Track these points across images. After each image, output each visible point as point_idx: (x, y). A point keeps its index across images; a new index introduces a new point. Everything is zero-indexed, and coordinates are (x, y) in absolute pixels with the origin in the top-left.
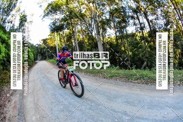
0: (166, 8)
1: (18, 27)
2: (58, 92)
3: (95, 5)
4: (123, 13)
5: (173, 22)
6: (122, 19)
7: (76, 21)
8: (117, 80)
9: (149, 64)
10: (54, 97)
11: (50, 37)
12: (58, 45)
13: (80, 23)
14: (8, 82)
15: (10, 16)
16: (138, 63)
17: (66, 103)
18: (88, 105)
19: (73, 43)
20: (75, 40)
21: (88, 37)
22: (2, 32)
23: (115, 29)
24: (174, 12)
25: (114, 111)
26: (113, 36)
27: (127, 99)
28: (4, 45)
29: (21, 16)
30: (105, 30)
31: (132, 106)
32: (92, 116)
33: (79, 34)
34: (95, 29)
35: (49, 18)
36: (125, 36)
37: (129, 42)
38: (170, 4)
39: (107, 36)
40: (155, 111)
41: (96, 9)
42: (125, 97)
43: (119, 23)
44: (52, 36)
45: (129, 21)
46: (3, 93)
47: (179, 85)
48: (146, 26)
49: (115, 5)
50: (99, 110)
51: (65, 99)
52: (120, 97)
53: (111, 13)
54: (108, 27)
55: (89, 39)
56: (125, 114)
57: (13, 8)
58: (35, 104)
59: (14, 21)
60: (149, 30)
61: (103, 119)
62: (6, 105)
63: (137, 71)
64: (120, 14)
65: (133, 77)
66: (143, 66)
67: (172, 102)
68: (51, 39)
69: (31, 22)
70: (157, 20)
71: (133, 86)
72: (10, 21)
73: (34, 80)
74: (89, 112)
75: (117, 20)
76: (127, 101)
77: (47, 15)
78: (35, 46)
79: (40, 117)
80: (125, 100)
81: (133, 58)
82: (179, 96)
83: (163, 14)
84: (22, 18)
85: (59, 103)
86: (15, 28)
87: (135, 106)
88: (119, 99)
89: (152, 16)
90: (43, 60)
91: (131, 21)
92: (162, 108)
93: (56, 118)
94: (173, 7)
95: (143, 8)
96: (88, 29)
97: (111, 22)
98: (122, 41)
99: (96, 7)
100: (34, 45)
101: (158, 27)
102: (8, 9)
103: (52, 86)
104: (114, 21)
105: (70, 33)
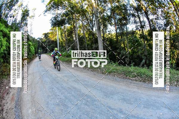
0: (166, 9)
1: (20, 21)
2: (55, 85)
3: (96, 2)
4: (124, 11)
5: (173, 23)
6: (123, 16)
7: (77, 17)
8: (115, 76)
9: (147, 62)
10: (51, 90)
11: (51, 31)
12: (59, 39)
13: (82, 18)
14: (8, 75)
15: (12, 11)
16: (137, 60)
17: (62, 97)
18: (84, 101)
19: (74, 38)
20: (76, 35)
21: (88, 33)
22: (4, 26)
23: (116, 26)
24: (174, 14)
25: (110, 108)
26: (114, 33)
27: (124, 96)
28: (6, 39)
29: (24, 10)
30: (105, 26)
31: (128, 103)
32: (87, 112)
33: (80, 29)
34: (96, 25)
35: (51, 12)
36: (125, 33)
37: (129, 39)
38: (171, 6)
39: (108, 33)
40: (151, 110)
41: (98, 5)
42: (122, 94)
43: (120, 20)
44: (53, 31)
45: (130, 19)
46: (3, 86)
47: (176, 86)
48: (146, 24)
49: (117, 2)
50: (94, 106)
51: (61, 93)
52: (116, 94)
53: (113, 10)
54: (109, 24)
55: (89, 35)
56: (121, 111)
57: (15, 3)
58: (32, 97)
59: (16, 15)
60: (149, 29)
61: (98, 116)
62: (4, 98)
63: (135, 68)
64: (121, 12)
65: (131, 74)
66: (142, 63)
67: (169, 102)
68: (52, 33)
69: (33, 16)
70: (158, 19)
71: (131, 83)
72: (12, 15)
73: (33, 73)
74: (84, 107)
75: (118, 17)
76: (124, 98)
77: (49, 9)
78: (37, 40)
79: (35, 111)
80: (122, 97)
81: (132, 55)
82: (175, 97)
83: (163, 15)
84: (24, 13)
85: (55, 97)
86: (17, 22)
87: (131, 104)
88: (116, 96)
89: (153, 15)
90: (43, 54)
91: (132, 19)
92: (158, 108)
93: (51, 112)
94: (173, 9)
95: (144, 7)
96: (89, 24)
97: (112, 19)
98: (122, 37)
99: (98, 4)
100: (36, 38)
101: (158, 26)
102: (10, 4)
103: (50, 79)
104: (115, 18)
105: (71, 28)
